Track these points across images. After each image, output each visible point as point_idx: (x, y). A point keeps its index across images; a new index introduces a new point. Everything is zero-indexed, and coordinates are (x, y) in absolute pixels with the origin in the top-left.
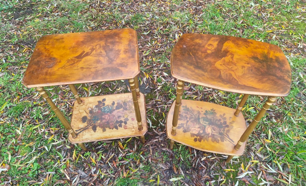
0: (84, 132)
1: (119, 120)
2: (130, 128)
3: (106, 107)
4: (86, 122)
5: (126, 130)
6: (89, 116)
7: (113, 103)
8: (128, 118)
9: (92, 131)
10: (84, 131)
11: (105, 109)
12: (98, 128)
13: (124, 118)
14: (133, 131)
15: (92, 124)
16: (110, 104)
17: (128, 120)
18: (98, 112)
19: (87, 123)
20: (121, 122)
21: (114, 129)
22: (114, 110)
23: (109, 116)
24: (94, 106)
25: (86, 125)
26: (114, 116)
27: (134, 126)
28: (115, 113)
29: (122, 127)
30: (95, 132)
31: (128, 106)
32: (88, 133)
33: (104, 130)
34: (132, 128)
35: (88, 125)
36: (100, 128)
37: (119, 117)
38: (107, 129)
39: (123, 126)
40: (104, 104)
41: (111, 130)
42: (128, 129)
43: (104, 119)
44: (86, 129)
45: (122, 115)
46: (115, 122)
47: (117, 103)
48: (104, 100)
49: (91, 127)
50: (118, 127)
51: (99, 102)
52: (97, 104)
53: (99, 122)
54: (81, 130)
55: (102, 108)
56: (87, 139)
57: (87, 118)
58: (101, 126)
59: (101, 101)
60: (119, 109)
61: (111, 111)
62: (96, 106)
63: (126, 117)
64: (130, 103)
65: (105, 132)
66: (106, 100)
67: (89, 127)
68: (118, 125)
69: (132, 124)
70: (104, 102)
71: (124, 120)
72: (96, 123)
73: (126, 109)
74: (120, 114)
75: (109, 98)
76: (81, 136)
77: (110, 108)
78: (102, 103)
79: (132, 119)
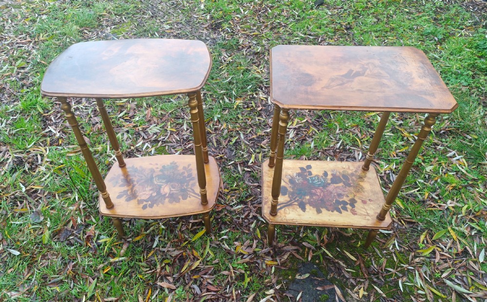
0: (287, 210)
1: (341, 200)
2: (361, 215)
3: (315, 177)
4: (287, 196)
5: (356, 216)
6: (290, 187)
7: (326, 174)
8: (356, 199)
9: (299, 210)
10: (286, 208)
11: (314, 180)
12: (308, 207)
13: (349, 199)
14: (368, 220)
15: (296, 199)
16: (321, 174)
17: (356, 202)
18: (303, 183)
19: (289, 197)
20: (345, 203)
21: (335, 212)
22: (329, 184)
23: (322, 191)
24: (295, 175)
25: (288, 199)
26: (331, 193)
27: (369, 212)
28: (331, 187)
29: (347, 211)
30: (304, 211)
31: (351, 182)
32: (293, 211)
33: (319, 212)
34: (365, 215)
35: (291, 201)
36: (311, 207)
37: (340, 195)
38: (324, 210)
39: (349, 210)
40: (310, 173)
41: (330, 212)
42: (359, 215)
43: (315, 194)
44: (289, 205)
45: (343, 193)
46: (334, 202)
47: (332, 175)
48: (309, 167)
49: (296, 203)
50: (341, 210)
51: (302, 169)
52: (299, 171)
53: (308, 197)
54: (282, 205)
55: (308, 178)
56: (294, 221)
57: (287, 190)
58: (311, 204)
59: (305, 168)
60: (337, 183)
61: (325, 185)
62: (299, 175)
63: (351, 196)
64: (354, 177)
65: (321, 214)
66: (313, 168)
67: (293, 202)
68: (340, 207)
69: (364, 208)
70: (310, 170)
71: (349, 201)
72: (304, 198)
73: (349, 185)
74: (340, 191)
75: (317, 165)
76: (283, 214)
77: (322, 180)
78: (307, 170)
79: (362, 201)
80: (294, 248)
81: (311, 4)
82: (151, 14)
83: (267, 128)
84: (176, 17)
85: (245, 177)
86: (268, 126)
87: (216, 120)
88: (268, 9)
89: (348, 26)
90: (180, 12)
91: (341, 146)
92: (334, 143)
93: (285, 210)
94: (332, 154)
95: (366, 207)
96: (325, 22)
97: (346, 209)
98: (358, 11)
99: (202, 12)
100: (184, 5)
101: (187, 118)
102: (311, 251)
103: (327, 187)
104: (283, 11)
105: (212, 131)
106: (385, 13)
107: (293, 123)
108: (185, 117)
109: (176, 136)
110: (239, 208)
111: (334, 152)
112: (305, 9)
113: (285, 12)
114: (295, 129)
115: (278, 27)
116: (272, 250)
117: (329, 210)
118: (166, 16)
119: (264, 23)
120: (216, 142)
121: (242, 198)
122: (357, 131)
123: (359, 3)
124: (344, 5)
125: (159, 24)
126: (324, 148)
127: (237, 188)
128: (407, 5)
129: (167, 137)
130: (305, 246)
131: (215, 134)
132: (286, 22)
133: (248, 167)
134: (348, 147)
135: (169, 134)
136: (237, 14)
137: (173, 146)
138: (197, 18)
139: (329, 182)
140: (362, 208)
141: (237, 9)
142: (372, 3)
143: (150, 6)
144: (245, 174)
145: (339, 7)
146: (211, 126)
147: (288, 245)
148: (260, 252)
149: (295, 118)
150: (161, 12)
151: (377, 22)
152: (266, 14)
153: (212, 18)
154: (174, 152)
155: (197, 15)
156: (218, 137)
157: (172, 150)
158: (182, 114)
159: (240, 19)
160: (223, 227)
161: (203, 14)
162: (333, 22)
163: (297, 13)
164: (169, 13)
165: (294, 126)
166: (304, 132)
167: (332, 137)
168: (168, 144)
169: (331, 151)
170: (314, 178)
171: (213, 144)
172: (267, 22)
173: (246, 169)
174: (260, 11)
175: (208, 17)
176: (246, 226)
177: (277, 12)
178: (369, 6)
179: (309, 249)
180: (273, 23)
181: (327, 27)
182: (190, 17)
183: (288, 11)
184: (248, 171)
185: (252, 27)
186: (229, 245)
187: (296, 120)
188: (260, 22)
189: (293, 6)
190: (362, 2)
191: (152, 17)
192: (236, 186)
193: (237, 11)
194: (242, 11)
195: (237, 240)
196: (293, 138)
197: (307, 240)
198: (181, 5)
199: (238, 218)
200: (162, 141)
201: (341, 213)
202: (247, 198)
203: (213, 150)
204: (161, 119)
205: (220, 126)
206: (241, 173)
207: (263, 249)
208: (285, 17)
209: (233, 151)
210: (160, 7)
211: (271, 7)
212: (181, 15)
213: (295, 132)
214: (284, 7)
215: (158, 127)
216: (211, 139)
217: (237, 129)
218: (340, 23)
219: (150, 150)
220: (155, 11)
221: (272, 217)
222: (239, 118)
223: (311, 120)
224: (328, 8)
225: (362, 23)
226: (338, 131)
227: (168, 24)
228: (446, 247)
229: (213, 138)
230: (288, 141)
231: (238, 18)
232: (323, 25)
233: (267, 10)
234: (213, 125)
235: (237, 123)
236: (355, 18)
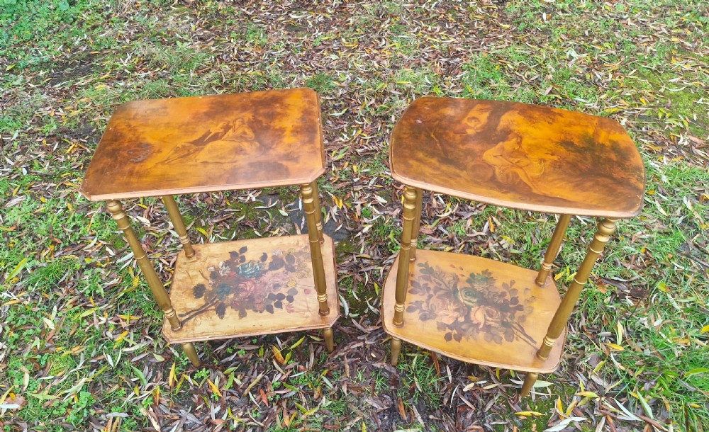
0: (198, 319)
1: (276, 294)
2: (299, 311)
3: (248, 264)
4: (203, 298)
5: (292, 314)
6: (210, 284)
7: (264, 257)
8: (297, 288)
9: (216, 317)
10: (197, 316)
11: (246, 269)
12: (228, 311)
13: (287, 289)
14: (307, 317)
15: (215, 301)
16: (257, 258)
17: (296, 293)
18: (229, 276)
19: (205, 299)
20: (281, 297)
21: (265, 313)
22: (265, 272)
23: (254, 283)
24: (221, 263)
25: (203, 303)
26: (266, 284)
27: (310, 306)
28: (267, 277)
29: (282, 308)
30: (222, 318)
31: (296, 264)
32: (206, 320)
33: (242, 315)
34: (304, 311)
35: (206, 304)
36: (233, 311)
37: (277, 286)
38: (250, 312)
39: (284, 306)
40: (243, 259)
41: (258, 314)
42: (297, 312)
43: (243, 290)
44: (202, 312)
45: (282, 282)
46: (267, 297)
47: (273, 257)
48: (244, 250)
49: (213, 307)
50: (274, 308)
51: (233, 254)
52: (228, 258)
53: (231, 296)
54: (192, 314)
55: (238, 266)
56: (204, 335)
57: (205, 289)
58: (234, 305)
59: (238, 252)
60: (277, 269)
61: (260, 274)
62: (226, 263)
63: (291, 286)
64: (301, 257)
65: (245, 318)
66: (248, 250)
67: (210, 306)
68: (273, 304)
69: (305, 301)
70: (243, 254)
71: (288, 292)
72: (225, 299)
73: (292, 270)
74: (278, 281)
75: (255, 245)
76: (191, 327)
77: (257, 267)
78: (240, 255)
79: (305, 290)
93: (195, 320)
95: (308, 299)
97: (280, 306)
103: (261, 276)
117: (256, 311)
139: (267, 268)
140: (303, 301)
170: (247, 266)
201: (272, 313)
221: (173, 334)
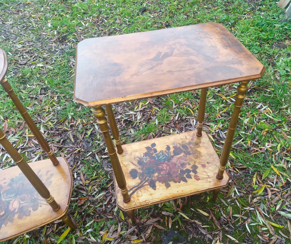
0: (139, 192)
1: (184, 169)
2: (203, 179)
3: (160, 152)
4: (138, 178)
5: (199, 181)
6: (140, 168)
7: (168, 148)
8: (197, 164)
9: (151, 190)
10: (138, 190)
11: (159, 157)
12: (157, 184)
13: (191, 166)
14: (210, 182)
15: (146, 179)
16: (164, 149)
17: (197, 167)
18: (150, 162)
19: (140, 178)
20: (188, 171)
21: (182, 182)
22: (173, 157)
23: (168, 165)
24: (142, 155)
25: (139, 181)
26: (175, 164)
27: (209, 174)
28: (174, 160)
29: (191, 178)
30: (155, 189)
31: (190, 150)
32: (145, 192)
33: (168, 186)
34: (206, 178)
35: (142, 182)
36: (161, 183)
37: (183, 165)
38: (172, 183)
39: (193, 177)
40: (155, 151)
41: (178, 184)
42: (202, 179)
43: (162, 170)
44: (140, 187)
45: (185, 162)
46: (179, 172)
47: (174, 147)
48: (154, 145)
49: (147, 183)
50: (187, 179)
51: (148, 148)
52: (146, 151)
53: (156, 174)
54: (134, 189)
55: (154, 155)
56: (147, 202)
57: (137, 172)
58: (161, 180)
59: (150, 147)
60: (179, 154)
61: (169, 159)
62: (146, 154)
63: (192, 164)
64: (191, 145)
65: (170, 187)
66: (157, 145)
67: (145, 183)
68: (185, 176)
69: (205, 172)
70: (154, 148)
71: (192, 168)
72: (153, 176)
73: (189, 153)
74: (183, 161)
75: (160, 142)
76: (136, 198)
77: (166, 154)
78: (152, 149)
79: (202, 165)
80: (155, 220)
81: (137, 12)
82: (4, 38)
83: (118, 115)
84: (27, 37)
85: (104, 164)
86: (118, 113)
87: (70, 117)
88: (104, 19)
89: (167, 24)
90: (30, 32)
91: (178, 118)
92: (173, 116)
93: (137, 193)
94: (173, 126)
95: (206, 170)
96: (150, 23)
97: (190, 177)
98: (173, 12)
99: (49, 30)
100: (33, 27)
101: (44, 121)
102: (170, 219)
103: (171, 160)
104: (116, 19)
105: (68, 128)
106: (192, 11)
107: (138, 106)
108: (42, 121)
109: (34, 141)
110: (101, 196)
111: (175, 124)
112: (133, 16)
113: (118, 20)
114: (141, 111)
115: (114, 32)
116: (136, 228)
117: (176, 182)
118: (18, 38)
119: (102, 30)
120: (74, 138)
121: (103, 185)
122: (188, 103)
123: (171, 7)
124: (161, 9)
125: (12, 45)
126: (166, 123)
127: (97, 177)
128: (205, 3)
129: (26, 144)
130: (165, 215)
131: (72, 131)
132: (120, 27)
133: (105, 154)
134: (184, 118)
135: (27, 141)
136: (79, 27)
137: (32, 151)
138: (46, 35)
139: (172, 154)
140: (203, 172)
141: (79, 23)
142: (181, 5)
143: (3, 31)
144: (104, 161)
145: (158, 11)
146: (67, 124)
147: (150, 219)
148: (126, 233)
149: (139, 102)
150: (13, 35)
151: (187, 18)
152: (104, 23)
153: (59, 33)
154: (34, 156)
155: (46, 32)
156: (74, 132)
157: (32, 155)
158: (39, 119)
159: (83, 30)
160: (87, 219)
161: (51, 31)
162: (155, 23)
163: (127, 20)
164: (21, 34)
165: (140, 109)
166: (149, 113)
167: (171, 112)
168: (28, 150)
169: (172, 123)
170: (159, 155)
171: (71, 140)
172: (105, 30)
173: (103, 157)
174: (98, 22)
175: (55, 33)
176: (110, 211)
177: (111, 21)
178: (179, 7)
179: (168, 216)
180: (110, 30)
181: (152, 27)
182: (40, 35)
183: (120, 19)
184: (105, 158)
185: (93, 35)
186: (95, 236)
187: (141, 104)
188: (99, 30)
189: (123, 15)
190: (174, 5)
191: (6, 40)
192: (96, 175)
193: (79, 25)
194: (83, 24)
195: (102, 229)
196: (141, 119)
197: (166, 209)
198: (31, 27)
199: (101, 206)
200: (21, 149)
201: (187, 182)
202: (107, 184)
203: (71, 146)
204: (19, 128)
205: (75, 122)
206: (99, 161)
207: (127, 230)
208: (119, 23)
209: (89, 142)
210: (12, 31)
211: (107, 18)
212: (32, 35)
213: (141, 114)
214: (117, 17)
215: (16, 136)
216: (69, 136)
217: (92, 122)
218: (160, 23)
219: (10, 160)
220: (7, 35)
221: (125, 205)
222: (91, 112)
223: (152, 101)
224: (150, 13)
225: (177, 20)
226: (174, 106)
227: (20, 44)
228: (273, 183)
229: (70, 135)
230: (137, 123)
231: (81, 29)
232: (149, 26)
233: (103, 21)
234: (69, 123)
235: (91, 116)
236: (171, 17)
